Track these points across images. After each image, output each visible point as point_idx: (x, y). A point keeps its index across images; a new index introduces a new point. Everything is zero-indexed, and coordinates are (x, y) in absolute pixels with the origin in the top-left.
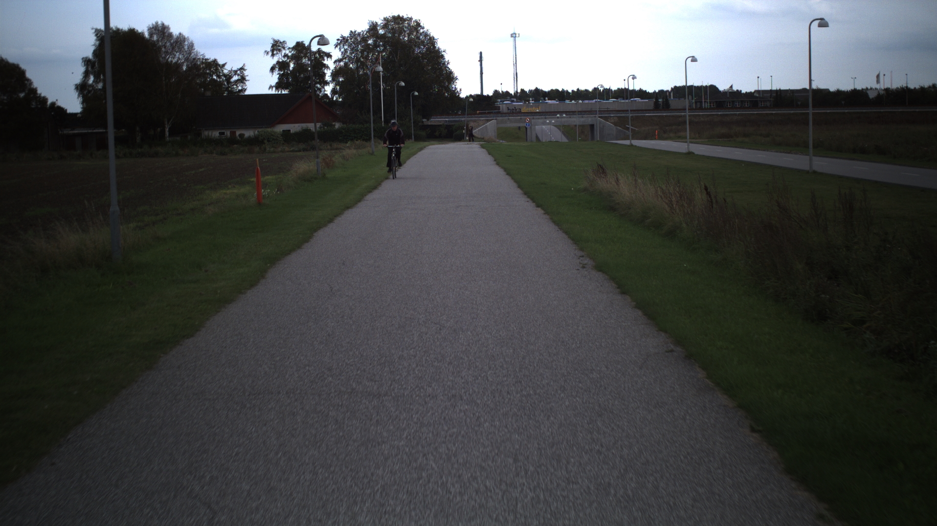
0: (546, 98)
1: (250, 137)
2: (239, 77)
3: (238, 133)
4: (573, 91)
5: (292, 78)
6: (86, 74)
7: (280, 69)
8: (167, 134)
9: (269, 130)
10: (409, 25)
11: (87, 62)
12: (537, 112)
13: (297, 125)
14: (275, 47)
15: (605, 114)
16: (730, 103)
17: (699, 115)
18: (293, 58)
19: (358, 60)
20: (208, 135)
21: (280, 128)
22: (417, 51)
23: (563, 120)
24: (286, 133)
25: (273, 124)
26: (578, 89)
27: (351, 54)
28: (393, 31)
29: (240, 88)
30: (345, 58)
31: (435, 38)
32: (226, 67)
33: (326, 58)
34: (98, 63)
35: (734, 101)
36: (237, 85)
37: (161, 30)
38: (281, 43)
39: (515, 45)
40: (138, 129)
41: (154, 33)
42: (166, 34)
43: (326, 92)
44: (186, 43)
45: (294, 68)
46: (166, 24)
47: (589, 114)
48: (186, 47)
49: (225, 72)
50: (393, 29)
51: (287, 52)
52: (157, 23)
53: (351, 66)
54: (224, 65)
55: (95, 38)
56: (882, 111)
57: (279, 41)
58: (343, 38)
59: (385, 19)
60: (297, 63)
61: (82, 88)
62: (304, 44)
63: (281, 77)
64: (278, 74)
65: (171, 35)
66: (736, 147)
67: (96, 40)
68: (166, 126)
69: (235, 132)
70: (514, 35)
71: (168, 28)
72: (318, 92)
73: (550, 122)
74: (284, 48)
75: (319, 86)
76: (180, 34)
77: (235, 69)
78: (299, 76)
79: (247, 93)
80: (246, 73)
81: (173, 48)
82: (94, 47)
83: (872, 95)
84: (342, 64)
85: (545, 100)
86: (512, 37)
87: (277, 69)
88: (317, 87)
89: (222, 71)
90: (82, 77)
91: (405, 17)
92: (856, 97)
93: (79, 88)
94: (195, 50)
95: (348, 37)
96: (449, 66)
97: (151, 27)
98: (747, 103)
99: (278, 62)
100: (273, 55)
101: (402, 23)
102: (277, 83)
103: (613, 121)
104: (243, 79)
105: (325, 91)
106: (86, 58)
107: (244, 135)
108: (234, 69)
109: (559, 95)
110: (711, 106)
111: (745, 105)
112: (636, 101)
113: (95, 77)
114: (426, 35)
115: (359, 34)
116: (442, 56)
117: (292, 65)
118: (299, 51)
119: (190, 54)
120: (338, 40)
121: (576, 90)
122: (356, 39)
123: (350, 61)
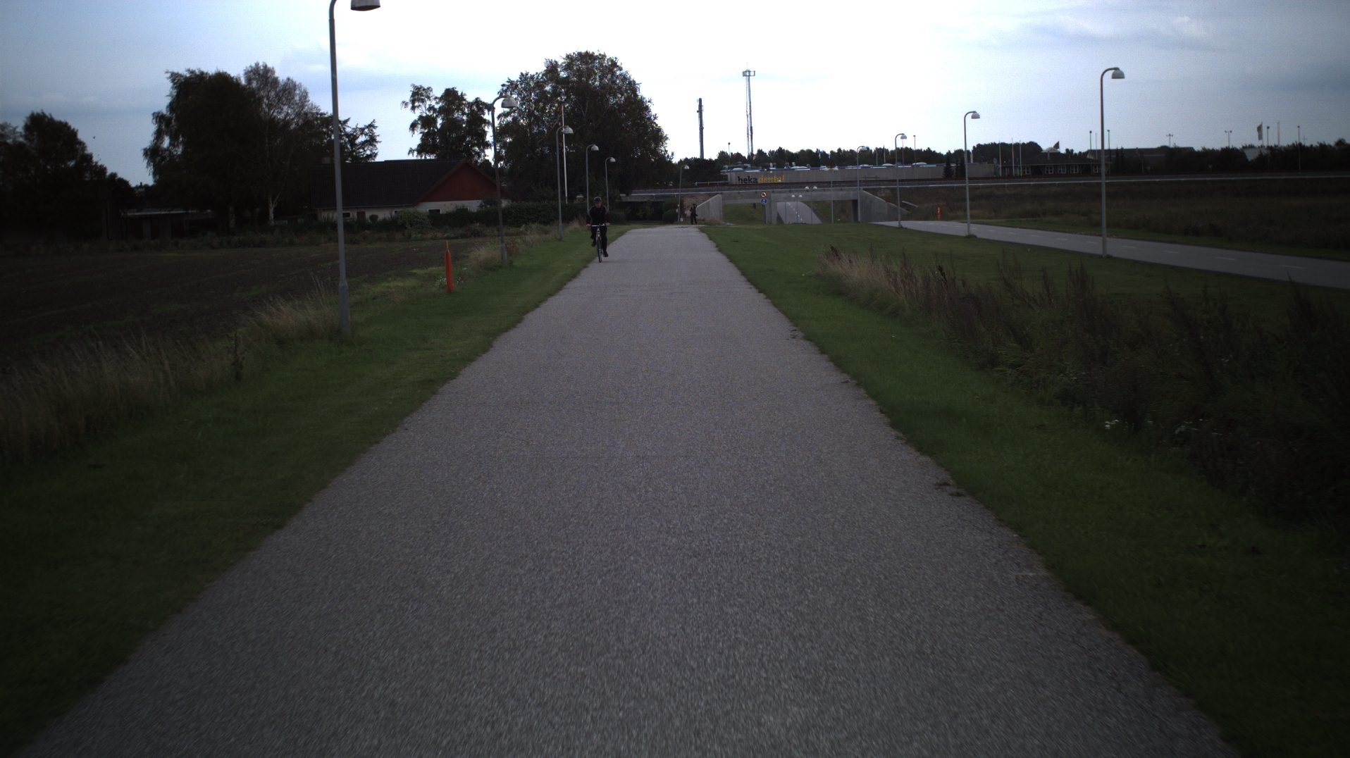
0: (793, 163)
1: (385, 219)
2: (368, 138)
3: (368, 214)
4: (832, 152)
5: (440, 138)
6: (159, 135)
7: (423, 126)
8: (272, 215)
9: (411, 210)
10: (601, 65)
11: (159, 118)
12: (779, 183)
13: (448, 203)
14: (416, 97)
15: (872, 184)
16: (1051, 168)
17: (1004, 186)
18: (441, 111)
19: (530, 114)
20: (328, 218)
21: (426, 207)
22: (612, 101)
23: (814, 193)
24: (434, 214)
25: (415, 203)
26: (839, 150)
27: (522, 105)
28: (580, 73)
29: (368, 152)
30: (514, 112)
31: (637, 82)
32: (349, 124)
33: (486, 111)
34: (175, 120)
35: (1057, 166)
36: (363, 149)
37: (262, 75)
38: (424, 90)
39: (749, 87)
40: (231, 209)
41: (254, 79)
42: (270, 80)
43: (486, 158)
44: (297, 92)
45: (442, 125)
46: (270, 65)
47: (850, 186)
48: (297, 98)
49: (348, 130)
50: (578, 70)
51: (433, 103)
52: (257, 65)
53: (522, 121)
54: (346, 122)
55: (171, 84)
56: (1258, 178)
57: (421, 87)
58: (511, 82)
59: (568, 57)
60: (447, 119)
61: (153, 153)
62: (457, 92)
63: (425, 137)
64: (421, 133)
65: (276, 81)
66: (1037, 229)
67: (173, 88)
68: (271, 205)
69: (364, 213)
70: (748, 74)
71: (273, 71)
72: (476, 158)
73: (797, 196)
74: (429, 98)
75: (477, 149)
76: (288, 79)
77: (361, 126)
78: (450, 135)
79: (379, 159)
80: (376, 132)
81: (279, 100)
82: (170, 98)
83: (1251, 156)
84: (509, 119)
85: (792, 166)
86: (744, 76)
87: (419, 126)
88: (474, 151)
89: (344, 129)
90: (152, 139)
91: (596, 54)
92: (1228, 159)
93: (149, 153)
94: (310, 102)
95: (517, 81)
96: (656, 121)
97: (250, 69)
98: (1076, 168)
99: (421, 117)
100: (413, 108)
101: (591, 63)
102: (419, 145)
103: (883, 195)
104: (372, 141)
105: (485, 155)
106: (159, 113)
107: (377, 217)
108: (359, 126)
109: (811, 158)
110: (1024, 172)
111: (1073, 171)
112: (918, 166)
113: (171, 138)
114: (624, 78)
115: (532, 77)
116: (647, 108)
117: (440, 121)
118: (449, 101)
119: (303, 107)
120: (503, 85)
121: (836, 151)
122: (528, 84)
123: (520, 116)
